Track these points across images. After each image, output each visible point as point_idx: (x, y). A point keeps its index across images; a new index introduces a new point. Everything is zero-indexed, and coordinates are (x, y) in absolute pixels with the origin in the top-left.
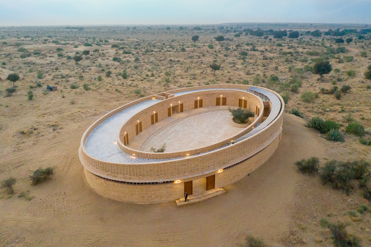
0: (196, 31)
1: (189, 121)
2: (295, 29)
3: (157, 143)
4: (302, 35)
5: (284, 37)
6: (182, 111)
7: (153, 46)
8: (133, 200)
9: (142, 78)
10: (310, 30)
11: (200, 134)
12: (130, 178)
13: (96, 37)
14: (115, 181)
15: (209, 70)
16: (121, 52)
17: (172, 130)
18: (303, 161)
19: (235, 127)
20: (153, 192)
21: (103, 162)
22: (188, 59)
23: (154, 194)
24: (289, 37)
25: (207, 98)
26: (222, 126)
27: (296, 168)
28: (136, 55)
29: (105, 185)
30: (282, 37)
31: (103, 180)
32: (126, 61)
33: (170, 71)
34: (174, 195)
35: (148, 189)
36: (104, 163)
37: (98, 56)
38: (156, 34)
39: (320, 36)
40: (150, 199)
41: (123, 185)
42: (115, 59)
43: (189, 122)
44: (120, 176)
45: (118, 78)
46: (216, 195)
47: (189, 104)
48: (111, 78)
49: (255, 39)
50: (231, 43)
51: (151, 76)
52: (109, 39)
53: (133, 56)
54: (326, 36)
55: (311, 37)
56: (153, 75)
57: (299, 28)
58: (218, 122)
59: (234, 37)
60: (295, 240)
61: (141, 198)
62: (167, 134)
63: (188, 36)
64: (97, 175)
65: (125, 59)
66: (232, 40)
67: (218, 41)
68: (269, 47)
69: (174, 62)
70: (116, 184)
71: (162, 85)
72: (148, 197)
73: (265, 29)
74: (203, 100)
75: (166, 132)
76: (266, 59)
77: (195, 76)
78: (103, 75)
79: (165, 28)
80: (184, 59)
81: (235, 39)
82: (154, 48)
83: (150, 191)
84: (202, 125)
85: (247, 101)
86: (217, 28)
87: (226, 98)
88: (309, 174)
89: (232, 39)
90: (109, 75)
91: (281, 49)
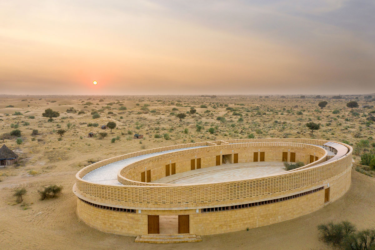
6: (236, 161)
7: (270, 110)
12: (95, 200)
16: (231, 113)
20: (115, 220)
23: (115, 222)
25: (271, 151)
27: (321, 234)
28: (244, 116)
32: (228, 121)
34: (136, 228)
35: (110, 215)
37: (206, 115)
38: (285, 101)
42: (219, 119)
44: (88, 196)
46: (186, 240)
53: (240, 117)
61: (103, 225)
65: (228, 119)
69: (279, 123)
72: (109, 224)
74: (265, 153)
80: (293, 121)
83: (112, 217)
85: (318, 157)
87: (295, 153)
88: (334, 245)
90: (199, 130)
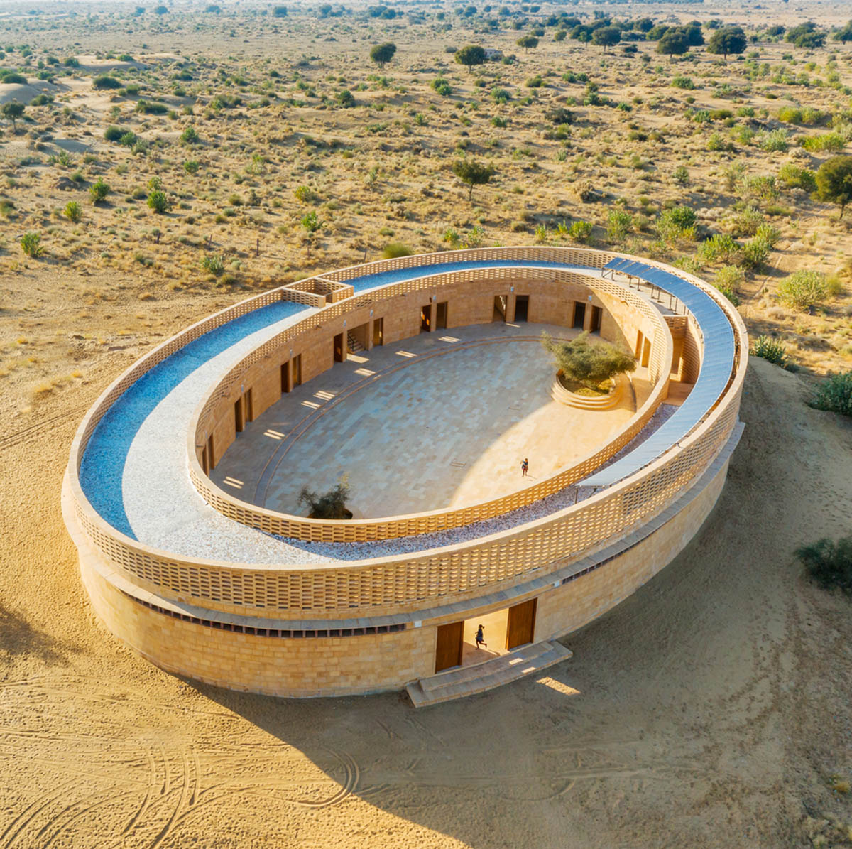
0: (378, 23)
1: (409, 380)
2: (726, 15)
3: (312, 466)
4: (755, 39)
5: (692, 49)
6: (378, 342)
7: (236, 82)
8: (263, 685)
9: (221, 213)
10: (780, 23)
11: (453, 433)
13: (31, 44)
14: (206, 623)
15: (450, 184)
16: (130, 105)
17: (356, 415)
18: (822, 543)
19: (570, 405)
20: (335, 660)
21: (164, 558)
22: (369, 135)
23: (336, 665)
24: (710, 50)
26: (524, 404)
28: (183, 118)
29: (166, 632)
30: (686, 50)
31: (162, 617)
32: (152, 143)
33: (311, 185)
34: (403, 667)
35: (320, 649)
36: (169, 560)
37: (53, 120)
38: (240, 30)
39: (819, 44)
40: (323, 680)
41: (230, 635)
42: (114, 136)
43: (408, 387)
45: (136, 209)
47: (401, 320)
48: (112, 211)
49: (590, 56)
50: (510, 70)
51: (248, 205)
52: (78, 53)
53: (174, 123)
54: (840, 45)
55: (790, 49)
56: (255, 202)
57: (742, 11)
58: (508, 388)
59: (516, 46)
60: (822, 833)
61: (291, 680)
62: (341, 432)
63: (354, 41)
64: (138, 600)
65: (147, 136)
66: (511, 60)
67: (464, 66)
68: (649, 90)
69: (320, 146)
70: (208, 631)
71: (295, 240)
72: (315, 675)
73: (623, 15)
74: (448, 306)
75: (335, 423)
76: (643, 138)
77: (403, 204)
78: (82, 199)
79: (271, 12)
81: (522, 54)
82: (243, 91)
83: (325, 655)
84: (453, 397)
86: (453, 11)
87: (527, 297)
89: (513, 57)
90: (102, 199)
91: (692, 101)
